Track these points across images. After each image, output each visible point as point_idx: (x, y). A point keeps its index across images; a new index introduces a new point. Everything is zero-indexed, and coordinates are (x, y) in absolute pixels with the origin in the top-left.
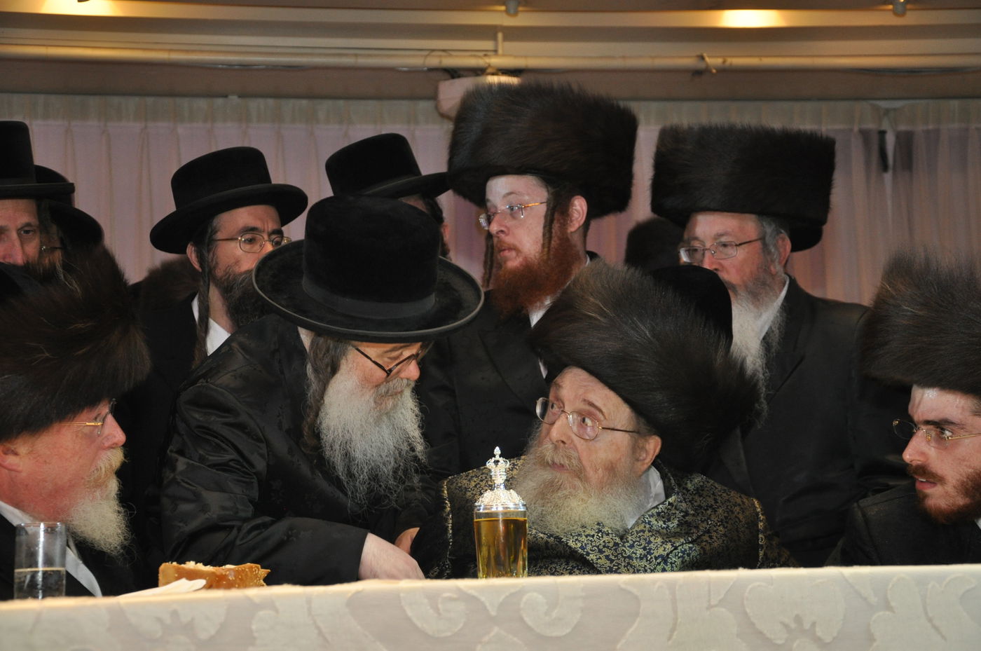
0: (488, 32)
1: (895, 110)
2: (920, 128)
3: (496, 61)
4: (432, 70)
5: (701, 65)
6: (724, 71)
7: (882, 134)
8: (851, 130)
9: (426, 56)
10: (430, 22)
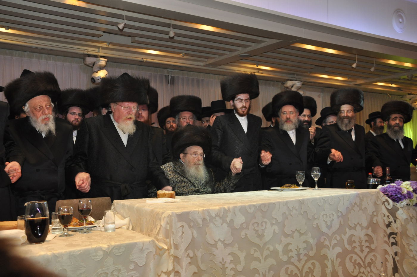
0: (98, 47)
1: (171, 71)
2: (176, 76)
3: (100, 54)
4: (84, 54)
5: (142, 60)
6: (147, 62)
7: (168, 76)
8: (163, 75)
9: (84, 51)
10: (86, 44)
